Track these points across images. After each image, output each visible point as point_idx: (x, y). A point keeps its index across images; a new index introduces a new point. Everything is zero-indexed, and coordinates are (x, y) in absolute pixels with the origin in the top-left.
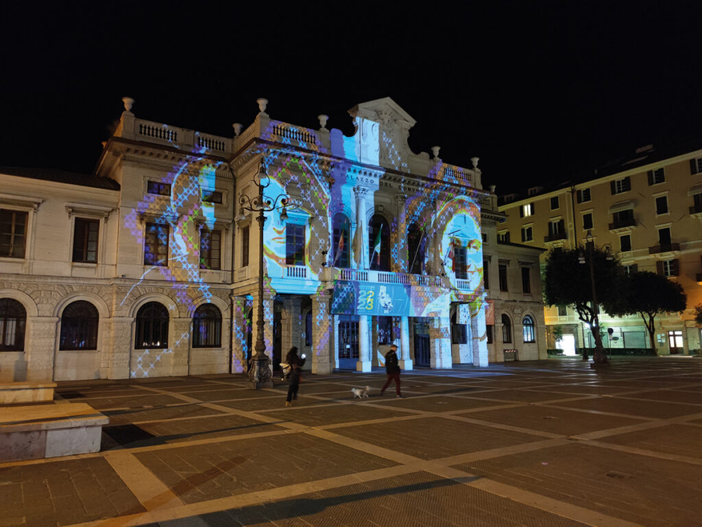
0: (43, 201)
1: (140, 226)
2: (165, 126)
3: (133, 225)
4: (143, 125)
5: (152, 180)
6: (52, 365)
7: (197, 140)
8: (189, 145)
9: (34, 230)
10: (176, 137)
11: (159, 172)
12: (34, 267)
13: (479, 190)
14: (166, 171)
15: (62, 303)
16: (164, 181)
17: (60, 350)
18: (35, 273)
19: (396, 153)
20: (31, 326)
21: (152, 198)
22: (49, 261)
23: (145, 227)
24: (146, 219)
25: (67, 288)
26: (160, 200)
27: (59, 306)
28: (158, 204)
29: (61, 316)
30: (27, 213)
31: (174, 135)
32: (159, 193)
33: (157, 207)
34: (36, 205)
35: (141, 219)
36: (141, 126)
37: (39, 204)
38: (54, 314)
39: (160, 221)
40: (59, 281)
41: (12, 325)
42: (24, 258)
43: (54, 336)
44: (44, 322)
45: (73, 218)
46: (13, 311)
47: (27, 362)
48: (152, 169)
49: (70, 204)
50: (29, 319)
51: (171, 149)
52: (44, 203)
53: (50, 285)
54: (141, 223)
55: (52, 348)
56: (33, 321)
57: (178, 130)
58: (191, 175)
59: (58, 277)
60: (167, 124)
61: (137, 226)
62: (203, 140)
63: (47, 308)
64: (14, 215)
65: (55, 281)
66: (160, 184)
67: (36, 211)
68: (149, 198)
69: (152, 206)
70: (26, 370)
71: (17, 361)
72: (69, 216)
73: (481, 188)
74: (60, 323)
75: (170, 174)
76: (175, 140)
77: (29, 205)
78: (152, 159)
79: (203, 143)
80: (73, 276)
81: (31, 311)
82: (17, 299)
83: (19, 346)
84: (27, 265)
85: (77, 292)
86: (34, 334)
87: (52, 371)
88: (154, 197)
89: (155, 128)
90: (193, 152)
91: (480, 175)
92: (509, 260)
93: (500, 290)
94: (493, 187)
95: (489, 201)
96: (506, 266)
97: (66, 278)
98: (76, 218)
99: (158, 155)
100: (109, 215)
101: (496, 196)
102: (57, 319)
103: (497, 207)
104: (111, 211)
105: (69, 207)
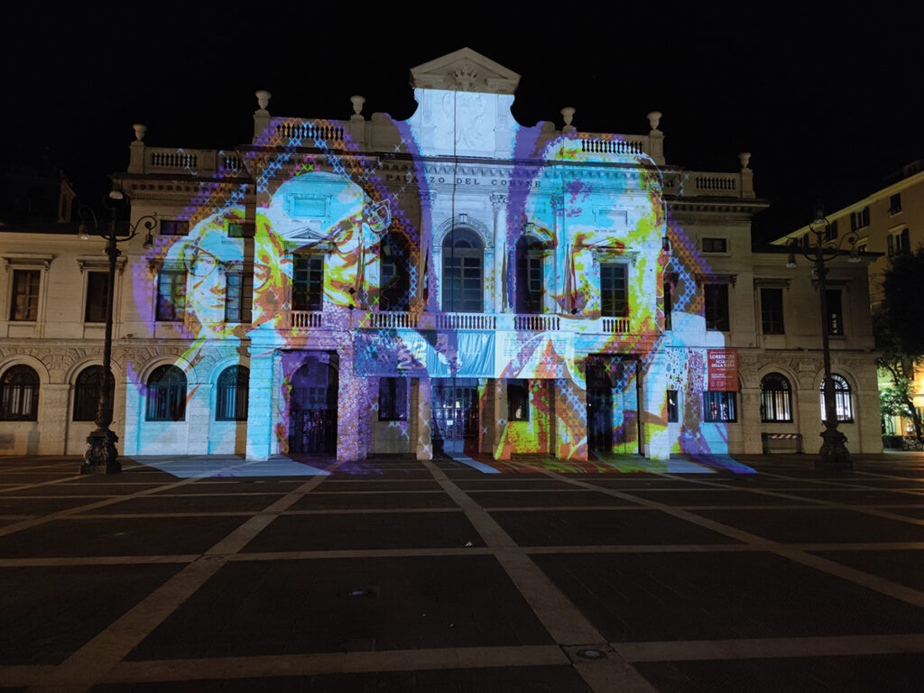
0: (54, 257)
3: (142, 274)
4: (156, 154)
6: (64, 437)
7: (221, 160)
8: (211, 170)
9: (46, 290)
10: (195, 162)
12: (46, 329)
13: (661, 168)
14: (182, 205)
15: (73, 369)
17: (74, 420)
18: (46, 336)
20: (44, 394)
22: (60, 323)
25: (78, 351)
27: (71, 372)
29: (74, 382)
30: (39, 272)
32: (175, 234)
34: (46, 262)
35: (152, 268)
36: (154, 156)
37: (50, 261)
38: (65, 380)
40: (69, 344)
41: (28, 392)
42: (35, 320)
43: (65, 405)
44: (55, 390)
45: (86, 273)
46: (25, 377)
47: (39, 434)
48: (165, 205)
49: (81, 258)
50: (41, 386)
51: (188, 178)
52: (57, 259)
53: (61, 349)
55: (64, 418)
56: (45, 389)
57: (196, 152)
58: (214, 206)
59: (66, 340)
60: (183, 148)
61: (146, 276)
62: (230, 160)
63: (58, 375)
64: (29, 275)
65: (65, 344)
67: (47, 268)
68: (162, 240)
70: (39, 442)
71: (30, 432)
72: (81, 271)
73: (664, 163)
74: (73, 392)
75: (186, 208)
76: (195, 165)
77: (39, 262)
78: (164, 193)
79: (230, 164)
80: (86, 337)
81: (43, 379)
82: (31, 365)
83: (33, 417)
84: (38, 328)
85: (89, 356)
86: (45, 403)
87: (63, 443)
89: (170, 155)
90: (215, 176)
91: (661, 141)
92: (790, 280)
93: (761, 333)
94: (746, 157)
95: (733, 181)
96: (781, 290)
97: (78, 340)
98: (89, 273)
99: (170, 188)
100: (124, 266)
101: (751, 171)
102: (68, 386)
103: (752, 189)
104: (126, 261)
105: (80, 261)
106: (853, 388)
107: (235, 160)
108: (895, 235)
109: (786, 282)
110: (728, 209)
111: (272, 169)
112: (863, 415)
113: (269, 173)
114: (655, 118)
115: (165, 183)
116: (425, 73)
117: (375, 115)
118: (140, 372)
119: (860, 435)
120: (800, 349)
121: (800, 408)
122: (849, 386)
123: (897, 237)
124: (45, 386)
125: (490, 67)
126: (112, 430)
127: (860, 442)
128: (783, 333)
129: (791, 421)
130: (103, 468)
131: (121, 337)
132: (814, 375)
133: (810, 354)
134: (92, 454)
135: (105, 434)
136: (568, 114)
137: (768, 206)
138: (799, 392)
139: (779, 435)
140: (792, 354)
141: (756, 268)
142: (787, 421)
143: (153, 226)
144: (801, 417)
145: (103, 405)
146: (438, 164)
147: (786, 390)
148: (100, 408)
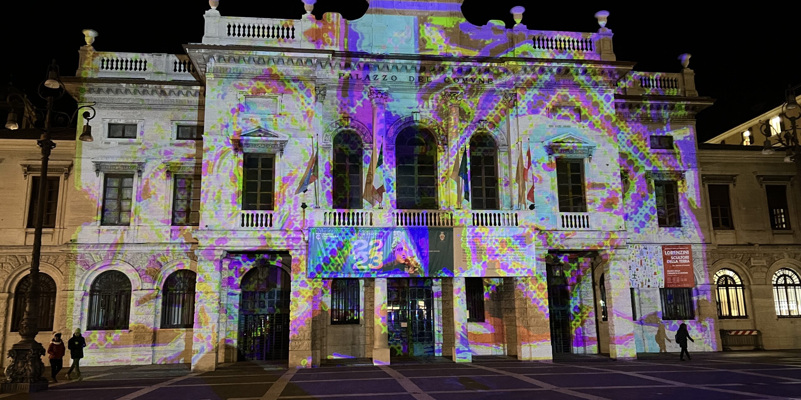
1: (96, 178)
2: (132, 54)
5: (113, 122)
7: (171, 65)
8: (160, 73)
10: (145, 65)
11: (121, 111)
13: (612, 63)
14: (130, 108)
16: (130, 121)
17: (12, 330)
21: (112, 144)
23: (102, 179)
24: (103, 170)
26: (123, 144)
27: (11, 280)
29: (13, 291)
31: (142, 64)
32: (123, 137)
33: (118, 154)
35: (98, 171)
36: (103, 60)
38: (4, 288)
39: (122, 171)
40: (9, 251)
43: (3, 315)
45: (30, 178)
48: (113, 108)
49: (25, 162)
51: (138, 81)
53: (1, 257)
54: (98, 175)
57: (146, 56)
59: (6, 247)
61: (92, 179)
62: (180, 64)
65: (5, 251)
66: (124, 125)
68: (109, 143)
69: (111, 153)
72: (25, 176)
73: (614, 59)
74: (12, 300)
76: (145, 69)
79: (180, 67)
88: (116, 142)
89: (120, 59)
90: (164, 79)
92: (735, 176)
93: (712, 229)
94: (687, 58)
95: (675, 81)
96: (727, 187)
97: (18, 247)
101: (692, 71)
102: (7, 295)
103: (694, 88)
105: (25, 166)
107: (184, 63)
109: (732, 178)
110: (673, 108)
114: (602, 18)
117: (326, 15)
118: (83, 278)
120: (750, 245)
122: (800, 280)
128: (732, 228)
129: (746, 317)
131: (64, 243)
133: (761, 249)
134: (14, 370)
136: (518, 13)
137: (712, 104)
138: (753, 287)
139: (738, 331)
140: (745, 249)
141: (702, 164)
142: (743, 317)
143: (91, 116)
144: (756, 312)
145: (29, 314)
146: (391, 61)
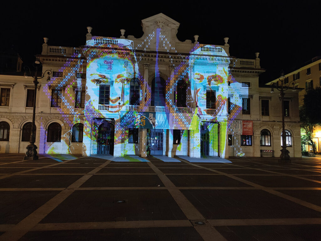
0: (15, 84)
1: (49, 91)
2: (60, 47)
3: (46, 91)
4: (51, 48)
5: (54, 71)
6: (18, 147)
7: (74, 51)
8: (71, 54)
9: (12, 96)
11: (57, 67)
12: (12, 109)
13: (228, 57)
14: (60, 66)
15: (22, 123)
16: (60, 71)
17: (22, 141)
18: (12, 112)
19: (168, 42)
20: (11, 132)
21: (54, 79)
22: (17, 107)
23: (51, 91)
24: (52, 88)
25: (24, 117)
26: (58, 79)
27: (21, 124)
28: (57, 81)
29: (22, 128)
30: (10, 89)
31: (64, 51)
32: (58, 77)
33: (57, 82)
34: (12, 86)
35: (50, 88)
36: (51, 49)
37: (14, 85)
38: (19, 127)
39: (58, 88)
41: (6, 131)
42: (8, 106)
43: (19, 136)
44: (16, 130)
45: (26, 89)
46: (5, 126)
47: (10, 145)
48: (55, 66)
50: (11, 129)
51: (63, 57)
52: (16, 85)
53: (18, 116)
54: (49, 90)
55: (18, 140)
56: (12, 130)
57: (65, 48)
58: (72, 67)
59: (19, 113)
60: (61, 46)
61: (48, 91)
62: (78, 51)
63: (16, 125)
64: (6, 90)
65: (19, 114)
66: (58, 72)
67: (13, 88)
68: (53, 79)
69: (54, 82)
70: (9, 148)
71: (6, 145)
73: (229, 55)
74: (22, 131)
75: (62, 68)
76: (65, 53)
77: (10, 85)
78: (55, 62)
79: (78, 52)
80: (26, 112)
81: (11, 126)
82: (7, 121)
83: (7, 140)
84: (9, 109)
85: (28, 119)
86: (12, 135)
87: (18, 149)
88: (55, 78)
89: (56, 49)
90: (72, 56)
91: (228, 48)
92: (271, 97)
93: (261, 115)
94: (258, 54)
95: (253, 62)
96: (268, 101)
97: (23, 113)
98: (28, 89)
99: (56, 60)
100: (40, 87)
101: (259, 59)
102: (20, 129)
103: (259, 65)
104: (41, 86)
105: (25, 85)
106: (292, 135)
107: (79, 51)
108: (308, 82)
109: (270, 98)
110: (251, 72)
111: (92, 54)
112: (295, 144)
113: (91, 56)
114: (226, 39)
115: (55, 59)
116: (147, 22)
117: (129, 36)
118: (45, 124)
119: (294, 151)
120: (274, 121)
121: (274, 142)
122: (291, 134)
123: (309, 83)
124: (12, 129)
125: (169, 20)
126: (35, 145)
127: (294, 153)
128: (269, 115)
129: (270, 146)
130: (32, 158)
131: (39, 112)
132: (279, 130)
133: (278, 123)
134: (28, 153)
135: (33, 146)
136: (196, 37)
137: (265, 71)
138: (273, 136)
139: (266, 150)
140: (272, 123)
141: (260, 93)
142: (269, 146)
143: (50, 73)
144: (274, 144)
145: (32, 136)
146: (151, 54)
147: (269, 135)
148: (31, 137)
